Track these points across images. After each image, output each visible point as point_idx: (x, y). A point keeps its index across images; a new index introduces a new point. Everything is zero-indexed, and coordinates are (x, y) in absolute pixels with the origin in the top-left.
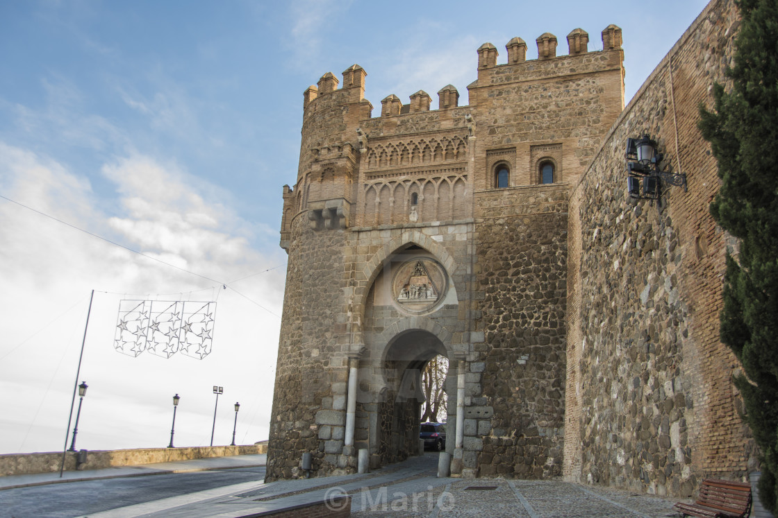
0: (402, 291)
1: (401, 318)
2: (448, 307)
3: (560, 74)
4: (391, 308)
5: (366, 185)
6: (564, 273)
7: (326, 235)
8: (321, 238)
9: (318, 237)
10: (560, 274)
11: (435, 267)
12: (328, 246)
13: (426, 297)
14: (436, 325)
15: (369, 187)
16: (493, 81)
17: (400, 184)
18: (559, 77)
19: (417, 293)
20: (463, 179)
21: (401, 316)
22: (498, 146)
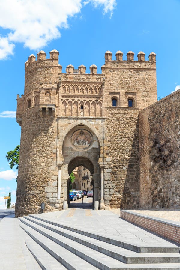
0: (76, 142)
1: (75, 152)
2: (93, 148)
3: (136, 68)
4: (71, 148)
5: (62, 100)
6: (138, 138)
7: (46, 118)
8: (43, 119)
9: (42, 118)
10: (137, 139)
11: (88, 133)
12: (47, 122)
13: (85, 144)
14: (89, 155)
15: (63, 101)
16: (111, 66)
17: (76, 101)
18: (135, 68)
19: (82, 142)
20: (101, 102)
21: (75, 151)
22: (114, 91)
